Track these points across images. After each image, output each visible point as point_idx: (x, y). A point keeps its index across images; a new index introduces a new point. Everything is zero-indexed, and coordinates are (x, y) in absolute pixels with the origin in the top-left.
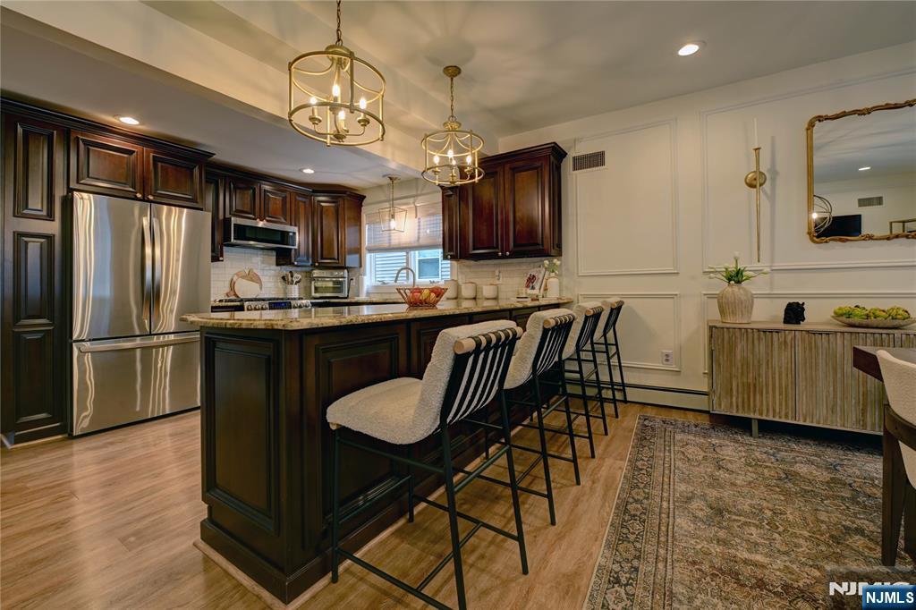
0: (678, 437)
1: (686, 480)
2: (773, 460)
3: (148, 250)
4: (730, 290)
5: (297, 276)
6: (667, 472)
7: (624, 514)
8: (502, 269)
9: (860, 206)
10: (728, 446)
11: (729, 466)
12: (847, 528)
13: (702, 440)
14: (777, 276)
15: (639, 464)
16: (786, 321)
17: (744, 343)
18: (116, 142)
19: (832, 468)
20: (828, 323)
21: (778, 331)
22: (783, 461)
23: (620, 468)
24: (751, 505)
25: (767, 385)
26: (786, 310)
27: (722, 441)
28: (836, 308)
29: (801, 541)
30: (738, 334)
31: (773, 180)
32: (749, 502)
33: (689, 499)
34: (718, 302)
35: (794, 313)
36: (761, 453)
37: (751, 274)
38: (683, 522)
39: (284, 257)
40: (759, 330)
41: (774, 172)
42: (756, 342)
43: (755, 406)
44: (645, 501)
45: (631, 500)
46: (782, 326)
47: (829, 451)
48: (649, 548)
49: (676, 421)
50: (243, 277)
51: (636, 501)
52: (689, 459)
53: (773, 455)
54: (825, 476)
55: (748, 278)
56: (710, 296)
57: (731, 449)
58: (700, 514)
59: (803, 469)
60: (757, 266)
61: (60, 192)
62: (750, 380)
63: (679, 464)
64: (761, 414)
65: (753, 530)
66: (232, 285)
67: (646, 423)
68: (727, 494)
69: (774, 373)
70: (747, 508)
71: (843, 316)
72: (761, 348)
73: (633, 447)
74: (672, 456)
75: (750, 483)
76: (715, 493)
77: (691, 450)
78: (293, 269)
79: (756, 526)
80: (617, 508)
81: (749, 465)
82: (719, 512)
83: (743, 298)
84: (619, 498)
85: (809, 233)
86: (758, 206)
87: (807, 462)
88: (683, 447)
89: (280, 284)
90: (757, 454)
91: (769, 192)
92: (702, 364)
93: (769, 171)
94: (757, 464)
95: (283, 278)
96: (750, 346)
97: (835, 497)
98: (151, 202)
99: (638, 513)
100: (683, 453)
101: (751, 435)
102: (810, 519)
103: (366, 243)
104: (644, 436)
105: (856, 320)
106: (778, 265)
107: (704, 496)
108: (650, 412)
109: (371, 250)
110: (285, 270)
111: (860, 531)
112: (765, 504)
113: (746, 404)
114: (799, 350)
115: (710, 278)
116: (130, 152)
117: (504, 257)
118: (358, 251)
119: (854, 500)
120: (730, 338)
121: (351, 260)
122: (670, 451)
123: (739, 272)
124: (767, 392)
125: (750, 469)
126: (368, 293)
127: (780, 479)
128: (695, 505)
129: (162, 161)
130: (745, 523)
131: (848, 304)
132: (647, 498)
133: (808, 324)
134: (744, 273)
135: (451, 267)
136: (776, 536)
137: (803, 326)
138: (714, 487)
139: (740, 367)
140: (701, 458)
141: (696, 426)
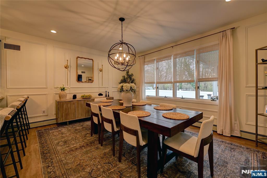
0: (50, 132)
1: (57, 140)
2: (72, 128)
4: (62, 92)
6: (51, 140)
7: (44, 154)
9: (82, 73)
10: (63, 129)
11: (65, 133)
12: (86, 134)
13: (57, 130)
14: (71, 89)
15: (42, 142)
16: (73, 99)
17: (66, 105)
19: (82, 126)
20: (80, 98)
21: (72, 101)
22: (74, 128)
23: (37, 146)
24: (71, 138)
25: (70, 113)
26: (73, 96)
27: (61, 129)
28: (81, 95)
29: (81, 139)
30: (64, 103)
31: (70, 67)
32: (70, 137)
33: (59, 143)
34: (59, 95)
35: (75, 97)
36: (70, 128)
37: (66, 88)
38: (59, 148)
40: (69, 101)
41: (71, 66)
42: (68, 104)
43: (68, 118)
44: (48, 149)
45: (44, 151)
46: (72, 100)
47: (81, 123)
48: (53, 157)
49: (48, 128)
51: (46, 150)
52: (55, 135)
53: (72, 127)
54: (81, 127)
55: (66, 90)
56: (56, 94)
57: (64, 130)
58: (62, 144)
59: (78, 128)
60: (67, 86)
62: (67, 113)
63: (53, 137)
64: (69, 120)
65: (73, 142)
67: (40, 132)
68: (66, 138)
69: (71, 110)
70: (70, 139)
71: (83, 97)
72: (69, 105)
73: (38, 139)
74: (51, 136)
75: (69, 134)
76: (64, 139)
77: (55, 133)
79: (73, 141)
80: (41, 154)
81: (69, 131)
82: (66, 142)
83: (65, 94)
84: (40, 152)
85: (77, 80)
86: (67, 73)
87: (78, 126)
88: (52, 133)
90: (69, 128)
91: (69, 70)
92: (54, 112)
93: (69, 65)
94: (70, 130)
96: (67, 105)
97: (83, 130)
99: (47, 152)
100: (53, 135)
101: (67, 125)
102: (81, 135)
104: (40, 135)
105: (85, 97)
106: (71, 86)
107: (61, 141)
108: (39, 129)
111: (88, 134)
112: (73, 137)
113: (66, 119)
114: (76, 104)
115: (58, 90)
119: (86, 129)
120: (62, 104)
122: (50, 136)
123: (64, 88)
124: (70, 115)
125: (69, 132)
127: (75, 131)
128: (60, 143)
130: (71, 141)
131: (83, 94)
132: (48, 148)
133: (77, 99)
134: (65, 88)
136: (77, 141)
137: (76, 99)
138: (63, 138)
139: (65, 110)
140: (58, 134)
141: (54, 128)
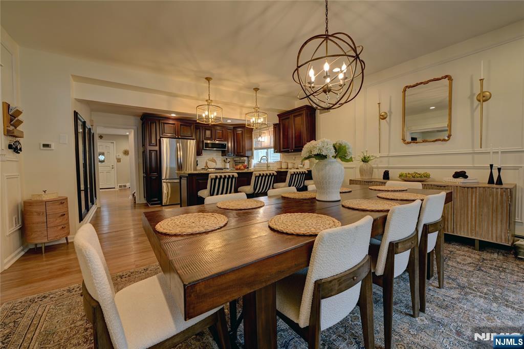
3: (179, 153)
5: (229, 160)
8: (296, 157)
14: (391, 159)
16: (384, 178)
18: (171, 122)
26: (384, 174)
31: (390, 115)
37: (372, 158)
39: (224, 153)
50: (210, 161)
61: (158, 138)
66: (207, 163)
78: (227, 157)
85: (403, 140)
89: (223, 163)
93: (388, 112)
95: (224, 161)
98: (180, 138)
103: (254, 146)
109: (256, 149)
110: (225, 158)
116: (174, 124)
117: (291, 152)
118: (251, 149)
121: (248, 154)
126: (254, 166)
129: (183, 125)
134: (370, 158)
135: (280, 156)
